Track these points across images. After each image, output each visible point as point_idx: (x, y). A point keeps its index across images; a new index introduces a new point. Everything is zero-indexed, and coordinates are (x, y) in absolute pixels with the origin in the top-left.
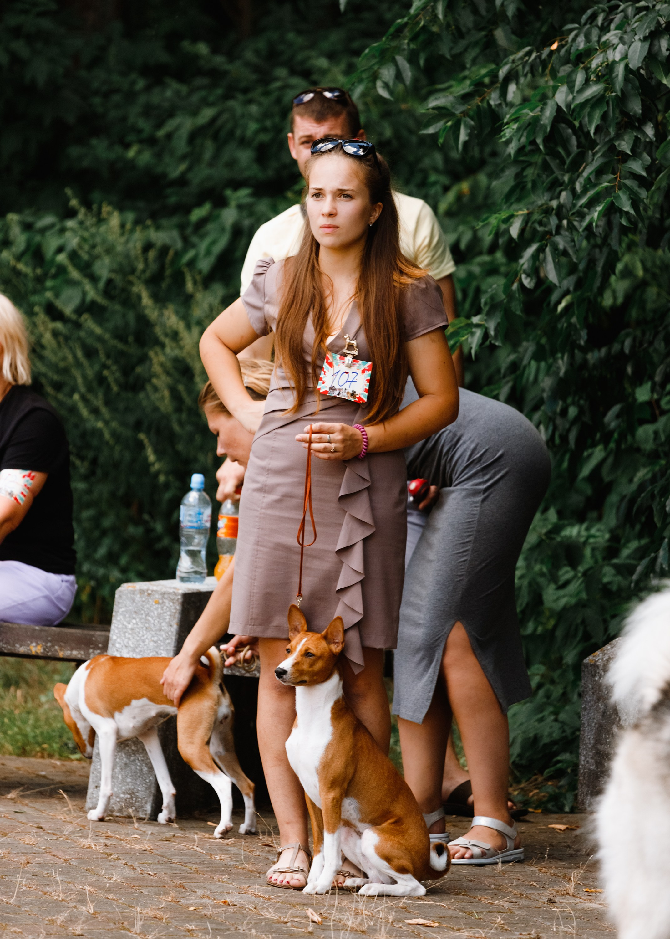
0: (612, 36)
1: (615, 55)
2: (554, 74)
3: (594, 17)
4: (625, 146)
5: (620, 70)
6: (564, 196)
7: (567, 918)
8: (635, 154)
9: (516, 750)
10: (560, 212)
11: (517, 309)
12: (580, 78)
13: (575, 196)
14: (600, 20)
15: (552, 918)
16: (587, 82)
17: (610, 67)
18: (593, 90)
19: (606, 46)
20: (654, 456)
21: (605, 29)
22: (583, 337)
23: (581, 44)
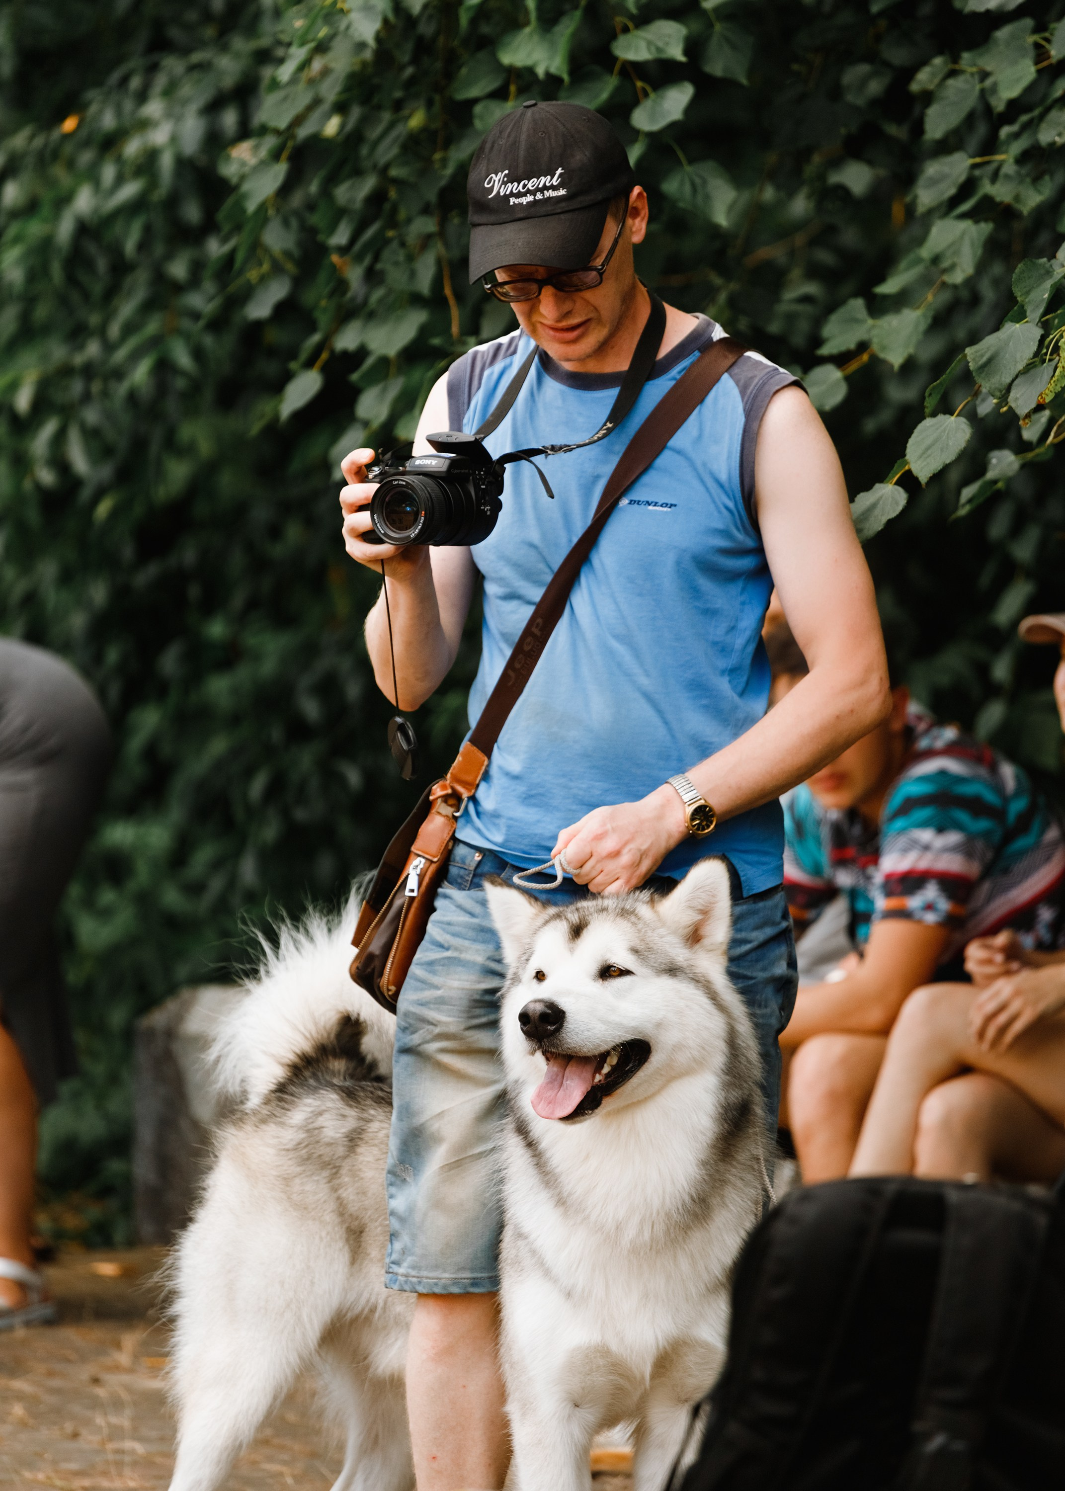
0: (154, 108)
1: (160, 136)
2: (71, 164)
3: (124, 81)
4: (178, 269)
5: (167, 162)
6: (93, 349)
7: (117, 1404)
8: (194, 281)
9: (44, 1156)
10: (88, 371)
11: (33, 516)
12: (109, 173)
13: (109, 347)
14: (135, 83)
15: (96, 1404)
16: (120, 180)
17: (151, 156)
18: (130, 190)
19: (144, 125)
20: (235, 720)
21: (142, 97)
22: (128, 552)
23: (108, 121)
